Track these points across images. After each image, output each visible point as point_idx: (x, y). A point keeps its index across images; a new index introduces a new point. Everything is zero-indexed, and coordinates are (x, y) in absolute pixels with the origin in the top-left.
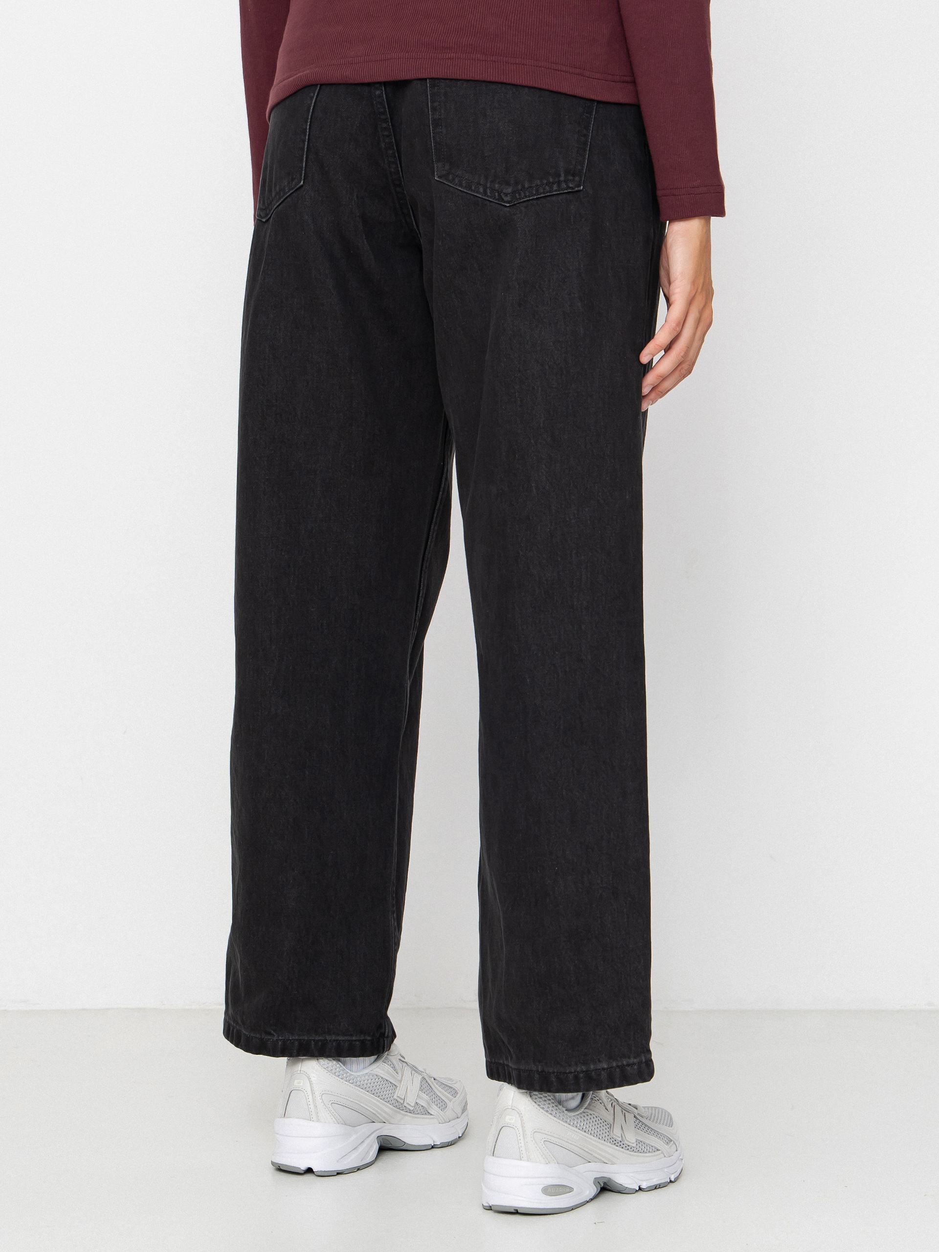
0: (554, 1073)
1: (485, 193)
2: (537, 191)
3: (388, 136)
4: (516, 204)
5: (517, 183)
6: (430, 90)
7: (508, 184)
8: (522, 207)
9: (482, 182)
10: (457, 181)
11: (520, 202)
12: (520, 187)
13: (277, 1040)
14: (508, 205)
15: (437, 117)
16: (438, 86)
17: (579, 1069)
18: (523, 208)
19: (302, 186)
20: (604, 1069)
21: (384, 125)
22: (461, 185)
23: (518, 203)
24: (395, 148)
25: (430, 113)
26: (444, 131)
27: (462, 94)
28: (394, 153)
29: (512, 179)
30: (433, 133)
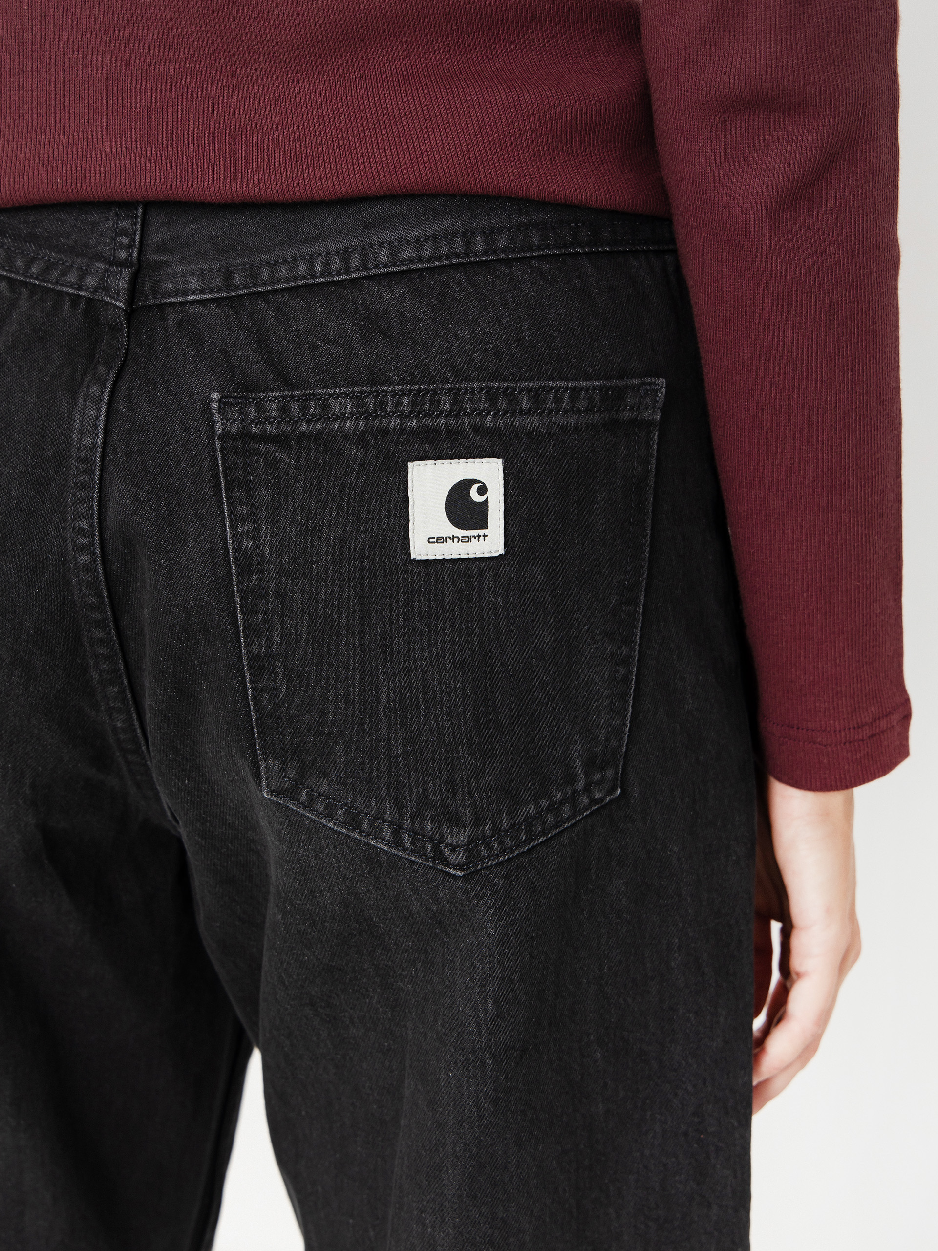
1: (397, 842)
2: (529, 831)
3: (106, 658)
4: (480, 871)
5: (478, 821)
6: (240, 583)
7: (456, 821)
8: (497, 877)
9: (388, 816)
10: (320, 806)
11: (492, 867)
12: (488, 829)
14: (462, 873)
15: (260, 649)
16: (261, 571)
18: (499, 882)
21: (98, 633)
22: (331, 816)
23: (486, 869)
24: (125, 682)
25: (242, 639)
26: (282, 685)
27: (324, 597)
28: (122, 692)
29: (467, 811)
30: (253, 689)
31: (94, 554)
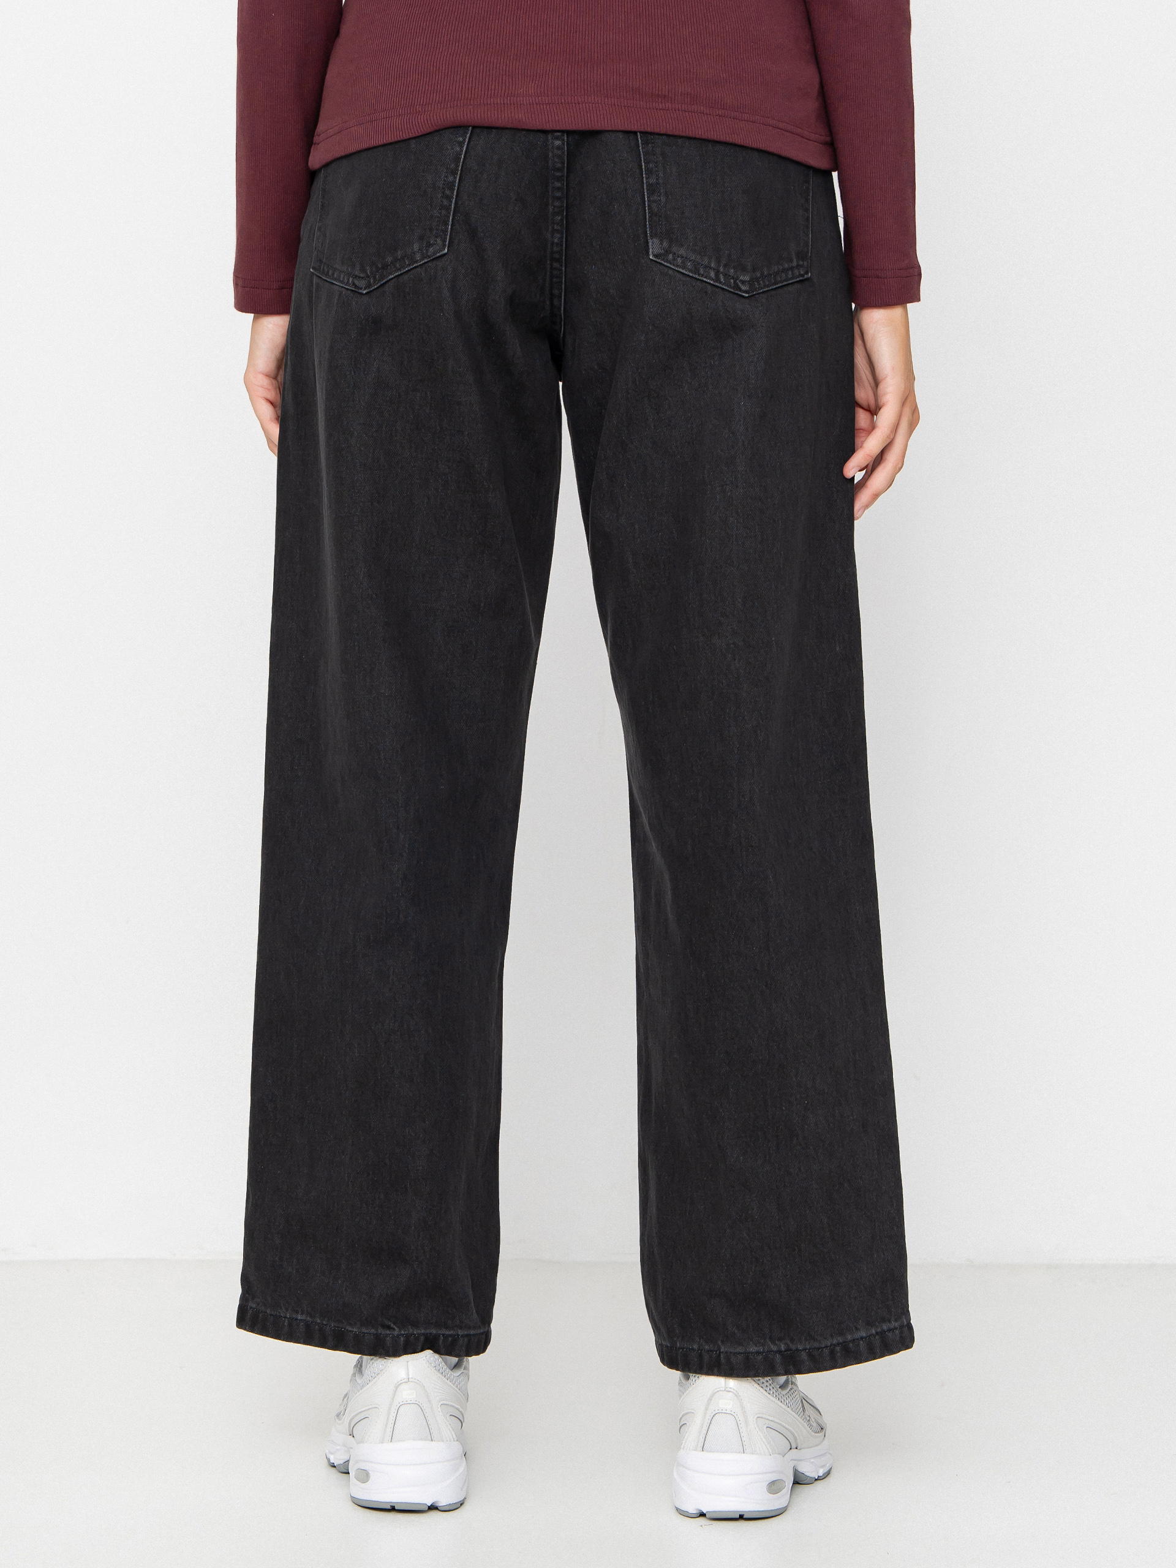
0: (805, 1349)
1: (717, 279)
2: (775, 279)
3: (559, 198)
4: (755, 294)
5: (754, 270)
6: (643, 147)
7: (744, 269)
8: (763, 298)
9: (713, 265)
10: (679, 262)
11: (760, 293)
12: (758, 274)
13: (398, 1336)
14: (747, 295)
15: (652, 181)
16: (653, 143)
17: (835, 1341)
18: (764, 300)
19: (444, 255)
20: (862, 1338)
21: (558, 184)
22: (685, 268)
23: (758, 294)
25: (644, 176)
26: (663, 199)
27: (684, 154)
28: (562, 220)
29: (749, 264)
30: (649, 201)
31: (564, 140)
